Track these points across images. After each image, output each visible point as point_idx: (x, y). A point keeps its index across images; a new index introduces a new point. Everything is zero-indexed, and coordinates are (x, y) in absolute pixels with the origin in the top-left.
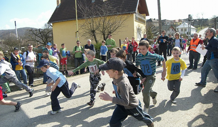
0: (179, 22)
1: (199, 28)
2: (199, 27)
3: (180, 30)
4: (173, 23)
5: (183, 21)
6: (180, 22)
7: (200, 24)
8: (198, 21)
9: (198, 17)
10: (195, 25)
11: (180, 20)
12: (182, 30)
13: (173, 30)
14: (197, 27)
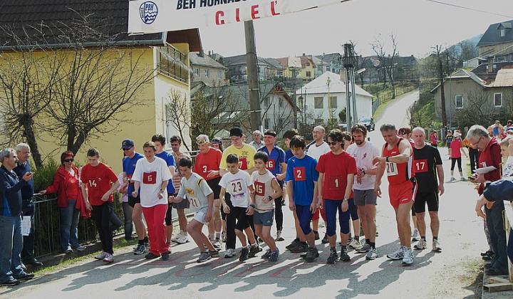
0: (304, 66)
1: (385, 93)
2: (385, 87)
3: (310, 102)
4: (280, 71)
5: (317, 62)
6: (309, 68)
7: (387, 77)
8: (377, 63)
9: (378, 50)
10: (368, 80)
11: (306, 61)
12: (319, 103)
13: (285, 102)
14: (374, 91)
